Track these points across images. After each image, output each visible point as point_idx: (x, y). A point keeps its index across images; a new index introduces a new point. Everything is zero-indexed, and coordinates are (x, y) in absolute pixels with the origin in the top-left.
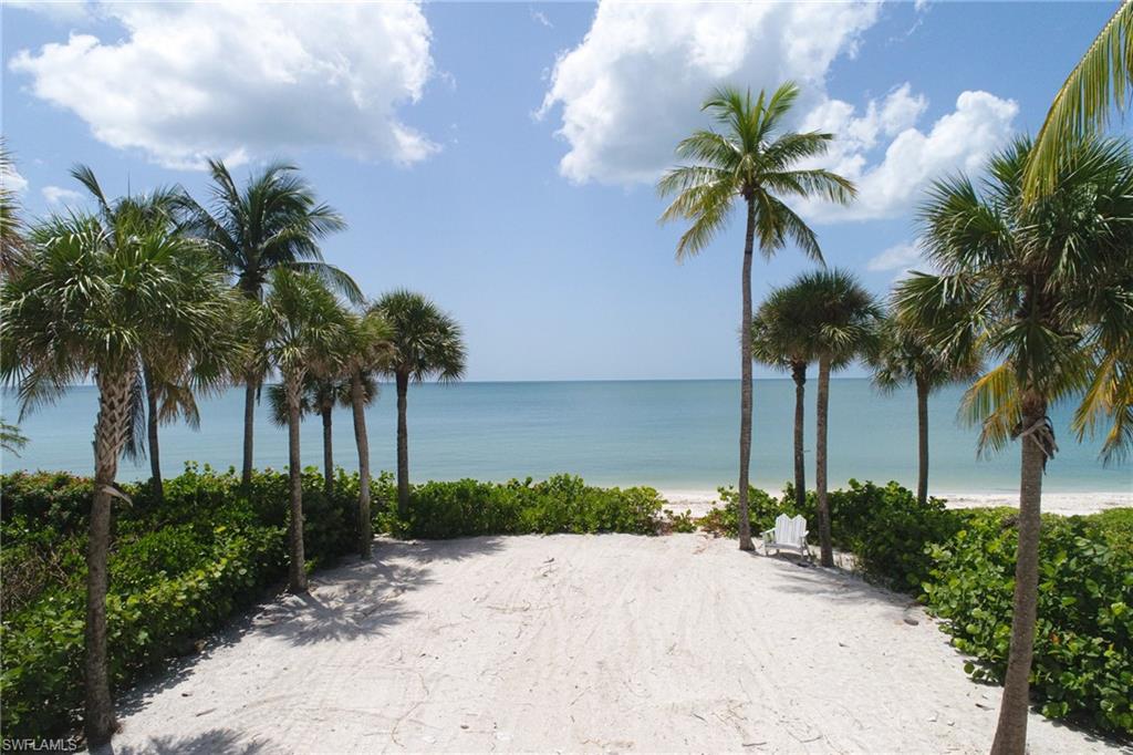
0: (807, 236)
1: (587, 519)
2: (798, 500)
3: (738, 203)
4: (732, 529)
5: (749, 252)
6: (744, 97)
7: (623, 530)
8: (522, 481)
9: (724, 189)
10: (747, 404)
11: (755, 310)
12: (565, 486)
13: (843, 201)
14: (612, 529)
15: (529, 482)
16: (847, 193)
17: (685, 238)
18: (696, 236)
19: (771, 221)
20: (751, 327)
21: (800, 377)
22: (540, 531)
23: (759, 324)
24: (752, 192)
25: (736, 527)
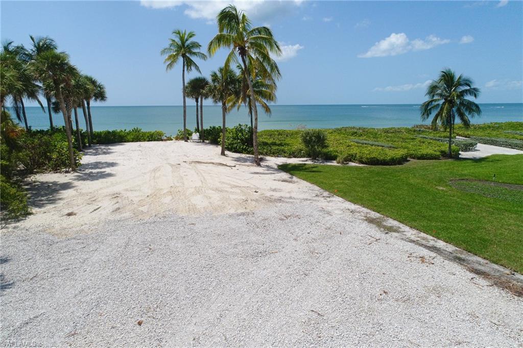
0: (197, 68)
1: (145, 138)
2: (197, 130)
3: (181, 59)
4: (182, 139)
5: (184, 71)
6: (181, 32)
7: (155, 140)
8: (123, 130)
9: (177, 55)
10: (185, 112)
11: (186, 84)
12: (136, 131)
13: (205, 60)
14: (152, 141)
15: (125, 130)
16: (206, 58)
17: (168, 66)
18: (170, 65)
19: (189, 63)
20: (185, 88)
21: (197, 101)
22: (132, 141)
23: (187, 88)
24: (184, 56)
25: (183, 138)
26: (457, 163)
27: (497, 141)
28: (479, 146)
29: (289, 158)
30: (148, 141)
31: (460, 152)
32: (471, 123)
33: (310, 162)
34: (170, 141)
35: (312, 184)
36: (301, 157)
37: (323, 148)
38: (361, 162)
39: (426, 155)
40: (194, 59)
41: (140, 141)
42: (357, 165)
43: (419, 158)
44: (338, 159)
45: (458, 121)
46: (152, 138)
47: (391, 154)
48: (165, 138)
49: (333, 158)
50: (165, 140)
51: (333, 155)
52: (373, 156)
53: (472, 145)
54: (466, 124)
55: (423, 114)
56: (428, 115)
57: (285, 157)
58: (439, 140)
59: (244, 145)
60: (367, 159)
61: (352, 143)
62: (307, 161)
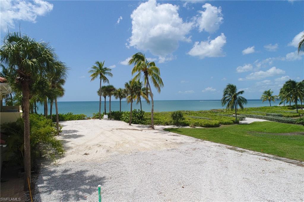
3: (99, 76)
4: (98, 118)
5: (101, 82)
6: (99, 62)
7: (81, 119)
9: (97, 73)
12: (70, 114)
13: (111, 76)
15: (63, 114)
17: (92, 79)
19: (103, 78)
21: (105, 98)
22: (69, 120)
24: (101, 74)
26: (239, 125)
27: (253, 116)
28: (247, 118)
29: (164, 125)
30: (78, 120)
31: (240, 121)
32: (244, 107)
33: (176, 127)
34: (90, 120)
35: (188, 136)
36: (171, 125)
37: (182, 120)
38: (202, 126)
39: (227, 122)
40: (106, 76)
41: (73, 120)
42: (200, 127)
43: (224, 124)
44: (190, 125)
45: (239, 107)
46: (80, 118)
47: (214, 122)
48: (86, 118)
49: (188, 125)
50: (87, 119)
51: (187, 123)
52: (206, 123)
53: (244, 118)
54: (242, 107)
55: (223, 103)
56: (225, 104)
57: (162, 125)
58: (227, 116)
59: (139, 120)
60: (204, 124)
61: (191, 118)
62: (174, 127)
